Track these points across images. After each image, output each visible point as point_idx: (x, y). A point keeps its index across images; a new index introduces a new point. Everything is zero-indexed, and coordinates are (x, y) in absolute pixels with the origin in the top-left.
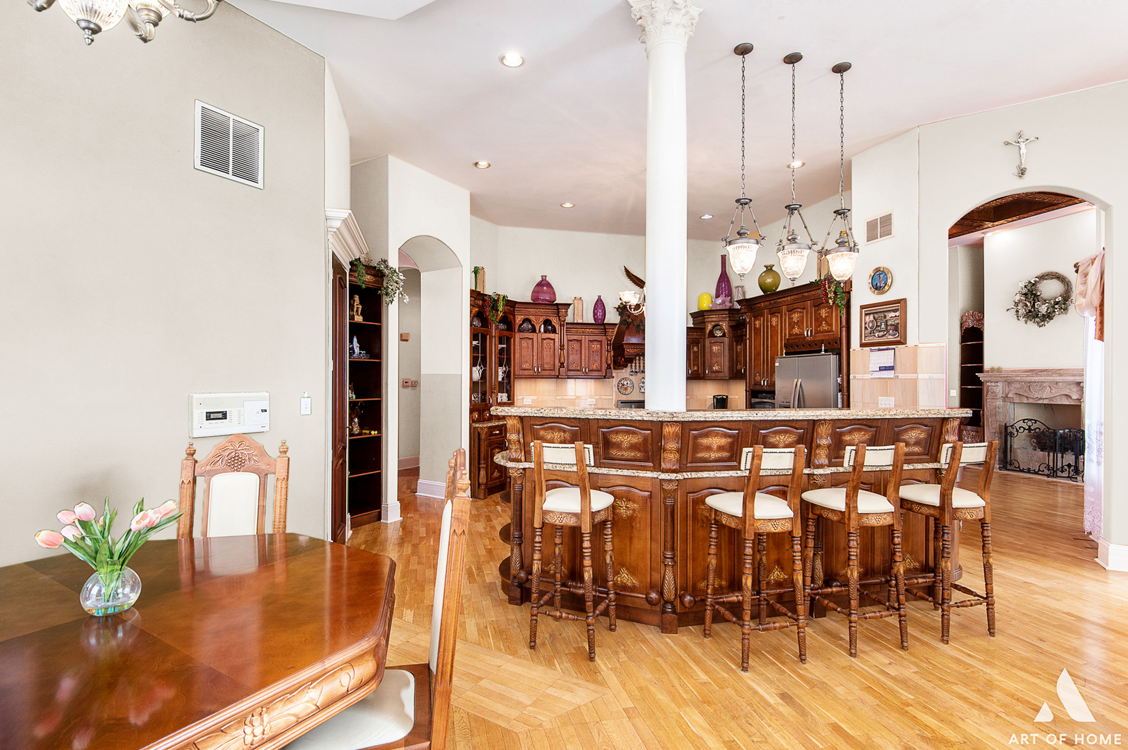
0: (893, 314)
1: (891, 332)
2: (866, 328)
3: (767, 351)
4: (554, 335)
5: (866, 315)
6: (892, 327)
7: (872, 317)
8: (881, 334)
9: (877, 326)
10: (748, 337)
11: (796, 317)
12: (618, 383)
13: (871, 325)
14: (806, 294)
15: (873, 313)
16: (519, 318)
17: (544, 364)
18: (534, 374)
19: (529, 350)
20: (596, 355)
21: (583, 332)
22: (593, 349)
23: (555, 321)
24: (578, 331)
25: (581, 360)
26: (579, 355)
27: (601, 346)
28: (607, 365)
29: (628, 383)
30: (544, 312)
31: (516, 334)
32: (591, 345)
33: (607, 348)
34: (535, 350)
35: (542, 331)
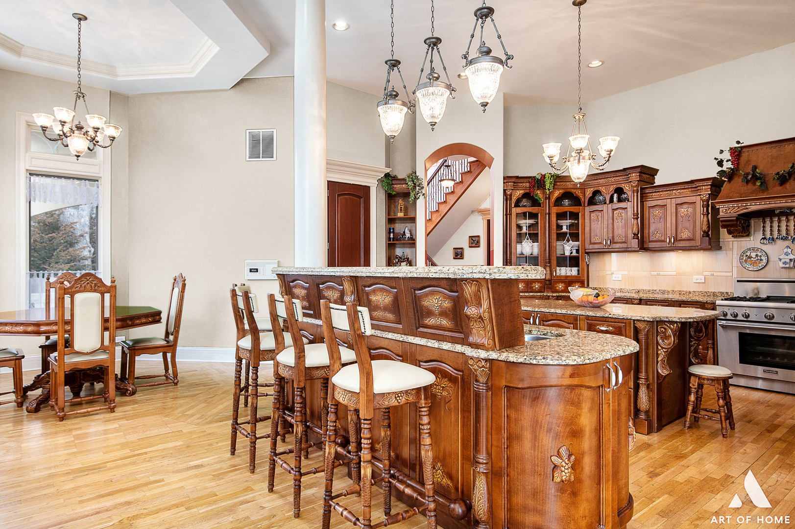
12: (742, 256)
16: (589, 191)
17: (615, 237)
18: (604, 247)
19: (599, 222)
20: (686, 220)
21: (668, 195)
22: (682, 215)
23: (627, 188)
24: (661, 195)
25: (665, 228)
26: (663, 223)
27: (695, 209)
28: (703, 232)
29: (757, 255)
30: (615, 180)
31: (586, 208)
32: (679, 210)
33: (703, 211)
34: (605, 222)
35: (615, 201)
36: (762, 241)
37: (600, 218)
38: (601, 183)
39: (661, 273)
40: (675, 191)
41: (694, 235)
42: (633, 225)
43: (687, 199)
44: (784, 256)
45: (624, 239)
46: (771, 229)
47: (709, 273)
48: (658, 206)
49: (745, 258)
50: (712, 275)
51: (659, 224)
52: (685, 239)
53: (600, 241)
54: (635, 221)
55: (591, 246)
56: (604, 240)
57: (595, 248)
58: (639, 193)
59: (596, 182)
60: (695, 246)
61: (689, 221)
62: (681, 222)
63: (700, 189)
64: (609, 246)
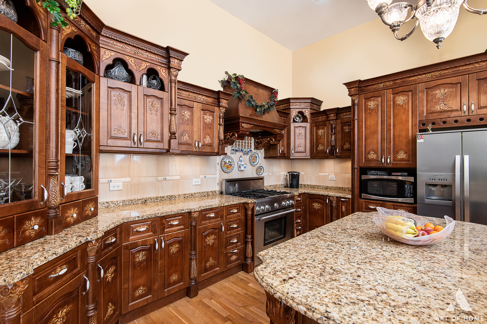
4: (162, 92)
10: (356, 118)
11: (440, 93)
14: (464, 68)
16: (107, 54)
17: (148, 133)
18: (133, 146)
19: (125, 108)
20: (208, 127)
21: (195, 98)
22: (205, 121)
23: (163, 73)
24: (189, 95)
25: (192, 132)
26: (190, 126)
27: (214, 118)
28: (219, 140)
29: (229, 161)
30: (148, 56)
31: (101, 78)
32: (203, 116)
33: (220, 121)
34: (134, 110)
35: (143, 84)
36: (233, 152)
37: (126, 102)
38: (129, 51)
39: (167, 177)
40: (200, 96)
41: (213, 142)
42: (169, 121)
43: (210, 107)
44: (240, 163)
45: (159, 137)
46: (236, 144)
47: (202, 176)
48: (186, 107)
49: (223, 163)
50: (205, 177)
51: (187, 126)
52: (207, 145)
53: (126, 135)
54: (173, 118)
55: (111, 142)
56: (132, 134)
57: (119, 146)
58: (177, 85)
59: (120, 47)
60: (214, 153)
61: (210, 128)
62: (204, 128)
63: (221, 102)
64: (141, 144)
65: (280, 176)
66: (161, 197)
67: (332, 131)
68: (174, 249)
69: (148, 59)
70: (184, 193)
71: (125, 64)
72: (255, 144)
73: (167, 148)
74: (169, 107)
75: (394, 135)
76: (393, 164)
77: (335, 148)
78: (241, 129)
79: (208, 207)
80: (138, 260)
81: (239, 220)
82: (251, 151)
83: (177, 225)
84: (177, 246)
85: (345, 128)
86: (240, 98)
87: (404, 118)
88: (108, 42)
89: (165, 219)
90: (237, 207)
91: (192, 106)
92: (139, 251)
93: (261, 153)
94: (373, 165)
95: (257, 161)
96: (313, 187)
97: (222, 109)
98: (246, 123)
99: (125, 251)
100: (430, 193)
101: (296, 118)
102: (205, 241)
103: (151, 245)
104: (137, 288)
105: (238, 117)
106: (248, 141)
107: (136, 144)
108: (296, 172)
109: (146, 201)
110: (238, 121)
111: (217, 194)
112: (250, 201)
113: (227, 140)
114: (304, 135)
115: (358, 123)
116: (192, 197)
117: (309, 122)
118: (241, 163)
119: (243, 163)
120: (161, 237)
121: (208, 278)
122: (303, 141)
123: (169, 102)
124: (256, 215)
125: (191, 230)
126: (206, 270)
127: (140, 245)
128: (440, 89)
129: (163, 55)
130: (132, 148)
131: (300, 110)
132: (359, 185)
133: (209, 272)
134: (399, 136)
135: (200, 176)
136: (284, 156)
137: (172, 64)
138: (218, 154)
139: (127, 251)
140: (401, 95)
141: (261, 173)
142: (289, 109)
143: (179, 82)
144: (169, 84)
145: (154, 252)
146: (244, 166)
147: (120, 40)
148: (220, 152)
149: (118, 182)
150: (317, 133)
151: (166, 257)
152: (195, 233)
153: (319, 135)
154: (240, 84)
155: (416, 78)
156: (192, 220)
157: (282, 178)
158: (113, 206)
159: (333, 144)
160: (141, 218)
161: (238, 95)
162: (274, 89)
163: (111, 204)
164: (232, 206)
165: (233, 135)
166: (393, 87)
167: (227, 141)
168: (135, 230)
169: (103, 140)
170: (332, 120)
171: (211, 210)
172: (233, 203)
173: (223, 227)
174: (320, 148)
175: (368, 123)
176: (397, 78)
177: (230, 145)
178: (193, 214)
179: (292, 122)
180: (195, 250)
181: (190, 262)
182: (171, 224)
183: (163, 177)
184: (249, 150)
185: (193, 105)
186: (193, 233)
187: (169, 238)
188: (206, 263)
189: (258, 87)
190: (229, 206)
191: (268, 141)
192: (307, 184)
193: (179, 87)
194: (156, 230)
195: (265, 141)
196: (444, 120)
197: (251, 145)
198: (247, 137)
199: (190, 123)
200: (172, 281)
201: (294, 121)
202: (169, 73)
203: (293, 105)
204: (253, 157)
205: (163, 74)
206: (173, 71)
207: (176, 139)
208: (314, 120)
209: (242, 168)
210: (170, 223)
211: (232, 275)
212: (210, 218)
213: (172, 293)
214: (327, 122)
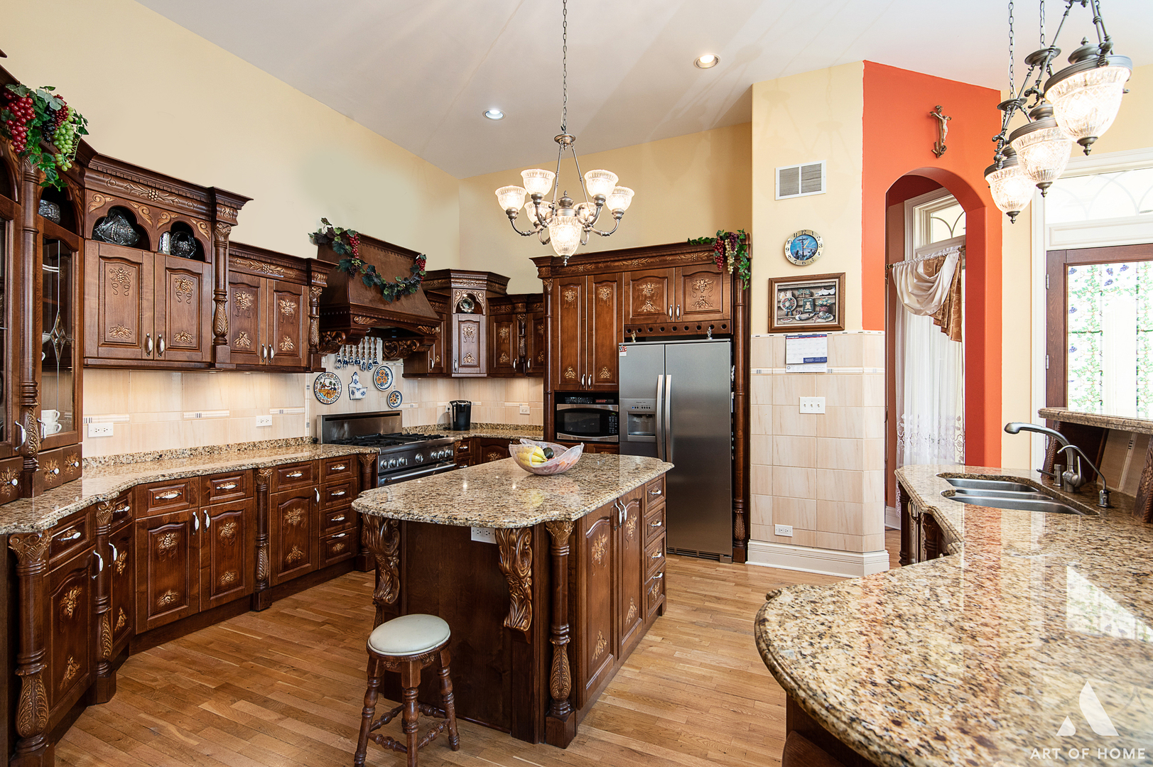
0: (825, 292)
1: (821, 314)
2: (779, 308)
3: (590, 336)
4: (200, 263)
5: (779, 290)
6: (824, 309)
7: (789, 294)
8: (806, 316)
9: (798, 306)
10: (549, 314)
11: (647, 288)
13: (787, 304)
14: (670, 258)
15: (791, 289)
16: (98, 200)
17: (173, 334)
18: (145, 356)
19: (131, 292)
20: (288, 323)
21: (262, 270)
22: (283, 311)
23: (202, 230)
24: (251, 265)
25: (256, 330)
26: (253, 321)
27: (299, 305)
28: (311, 345)
29: (331, 382)
30: (173, 202)
31: (86, 241)
32: (278, 302)
33: (311, 311)
34: (148, 295)
35: (164, 249)
36: (338, 364)
37: (133, 282)
38: (138, 194)
39: (202, 413)
40: (273, 267)
41: (298, 348)
42: (213, 313)
43: (292, 287)
44: (353, 385)
45: (194, 341)
46: (345, 350)
47: (277, 411)
48: (244, 286)
49: (319, 386)
50: (281, 412)
51: (247, 321)
52: (285, 354)
53: (132, 338)
54: (221, 308)
55: (104, 351)
56: (145, 337)
57: (120, 357)
58: (227, 250)
59: (122, 187)
60: (300, 367)
61: (292, 323)
62: (280, 324)
63: (314, 277)
64: (160, 354)
65: (436, 409)
66: (191, 449)
67: (521, 332)
68: (227, 530)
69: (174, 207)
70: (238, 443)
71: (130, 216)
72: (385, 350)
73: (209, 360)
74: (214, 289)
75: (596, 344)
76: (595, 386)
77: (525, 360)
78: (353, 325)
79: (289, 461)
80: (163, 547)
81: (349, 483)
82: (375, 363)
83: (232, 491)
84: (232, 525)
85: (539, 327)
86: (351, 271)
87: (608, 320)
88: (100, 180)
89: (211, 480)
90: (344, 462)
91: (256, 285)
92: (164, 533)
93: (397, 367)
94: (570, 388)
95: (389, 381)
96: (495, 427)
97: (315, 289)
98: (363, 316)
99: (141, 531)
100: (633, 428)
101: (462, 306)
102: (283, 518)
103: (185, 522)
104: (161, 593)
105: (348, 306)
106: (370, 344)
107: (152, 353)
108: (464, 402)
109: (161, 456)
110: (348, 312)
111: (306, 443)
112: (367, 450)
113: (326, 344)
114: (476, 336)
115: (552, 322)
116: (255, 448)
117: (484, 314)
118: (355, 386)
119: (359, 386)
120: (204, 509)
121: (290, 581)
122: (474, 347)
123: (214, 280)
124: (380, 475)
125: (258, 499)
126: (286, 567)
127: (167, 522)
128: (646, 284)
129: (203, 200)
130: (143, 361)
131: (470, 292)
132: (553, 420)
133: (291, 571)
134: (603, 346)
135: (271, 410)
136: (442, 373)
137: (219, 216)
138: (307, 370)
139: (143, 532)
140: (605, 286)
141: (395, 405)
142: (450, 288)
143: (232, 243)
144: (214, 248)
145: (191, 534)
146: (361, 391)
147: (122, 176)
148: (313, 366)
149: (105, 422)
150: (498, 334)
151: (213, 543)
152: (266, 504)
153: (501, 337)
154: (350, 244)
155: (621, 263)
156: (259, 483)
157: (440, 413)
158: (95, 466)
159: (523, 352)
160: (168, 478)
161: (348, 264)
162: (419, 254)
163: (92, 462)
164: (335, 459)
165: (338, 335)
166: (595, 273)
167: (328, 346)
168: (158, 497)
169: (91, 348)
170: (520, 313)
171: (295, 465)
172: (337, 455)
173: (318, 494)
174: (504, 359)
175: (565, 323)
176: (599, 261)
177: (332, 353)
178: (261, 471)
179: (454, 312)
180: (266, 531)
181: (256, 553)
182: (221, 489)
183: (195, 413)
184: (371, 361)
185: (259, 283)
186: (261, 504)
187: (218, 513)
188: (286, 554)
189: (388, 250)
190: (330, 460)
191: (408, 346)
192: (484, 422)
193: (231, 252)
194: (195, 499)
195: (404, 344)
196: (650, 326)
197: (375, 353)
198: (366, 338)
199: (253, 316)
200: (223, 583)
201: (459, 311)
202: (214, 229)
203: (456, 282)
204: (380, 375)
205: (202, 232)
206: (220, 227)
207: (225, 344)
208: (494, 311)
209: (358, 395)
210: (218, 488)
211: (335, 577)
212: (293, 480)
213: (225, 602)
214: (514, 316)
